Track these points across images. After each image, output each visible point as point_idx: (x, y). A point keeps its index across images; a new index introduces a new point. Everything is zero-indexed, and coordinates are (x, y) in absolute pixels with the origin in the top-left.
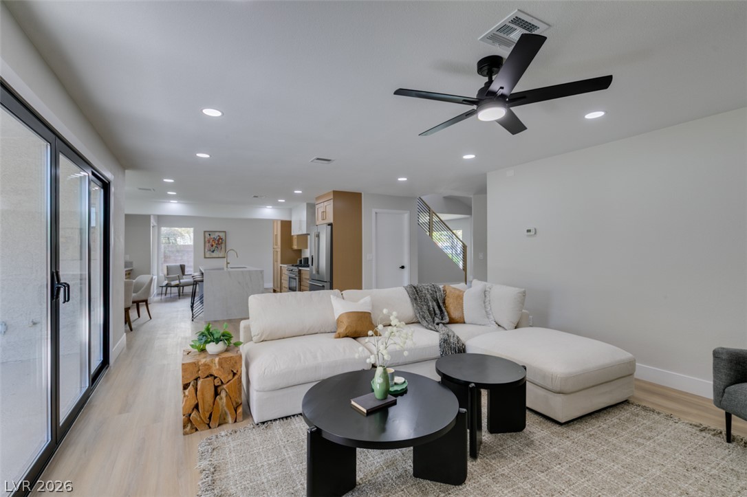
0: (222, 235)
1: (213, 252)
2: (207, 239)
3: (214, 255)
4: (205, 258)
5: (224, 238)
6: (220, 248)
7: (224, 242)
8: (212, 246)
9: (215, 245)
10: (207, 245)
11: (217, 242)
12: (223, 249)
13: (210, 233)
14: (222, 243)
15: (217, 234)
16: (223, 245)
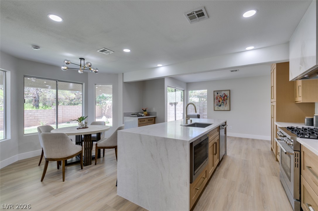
0: (227, 93)
1: (220, 106)
2: (215, 97)
3: (221, 108)
4: (214, 110)
5: (228, 95)
6: (225, 103)
7: (228, 98)
8: (219, 101)
9: (221, 101)
10: (216, 101)
11: (223, 99)
12: (228, 104)
13: (218, 92)
14: (227, 99)
15: (223, 92)
16: (228, 101)
